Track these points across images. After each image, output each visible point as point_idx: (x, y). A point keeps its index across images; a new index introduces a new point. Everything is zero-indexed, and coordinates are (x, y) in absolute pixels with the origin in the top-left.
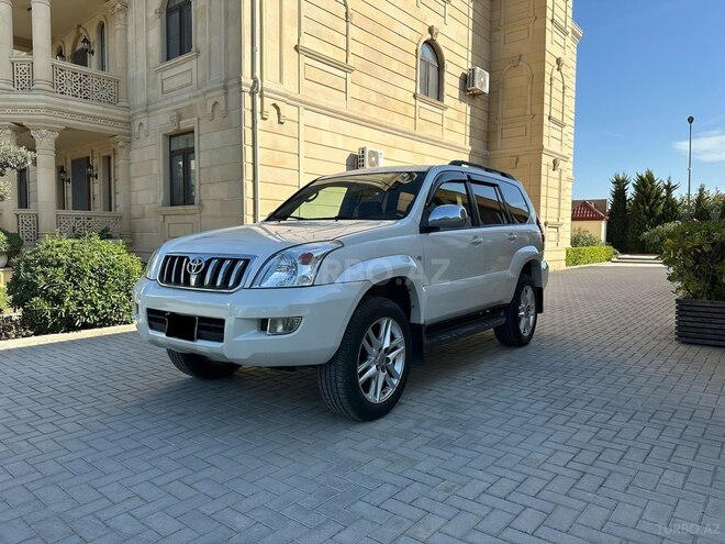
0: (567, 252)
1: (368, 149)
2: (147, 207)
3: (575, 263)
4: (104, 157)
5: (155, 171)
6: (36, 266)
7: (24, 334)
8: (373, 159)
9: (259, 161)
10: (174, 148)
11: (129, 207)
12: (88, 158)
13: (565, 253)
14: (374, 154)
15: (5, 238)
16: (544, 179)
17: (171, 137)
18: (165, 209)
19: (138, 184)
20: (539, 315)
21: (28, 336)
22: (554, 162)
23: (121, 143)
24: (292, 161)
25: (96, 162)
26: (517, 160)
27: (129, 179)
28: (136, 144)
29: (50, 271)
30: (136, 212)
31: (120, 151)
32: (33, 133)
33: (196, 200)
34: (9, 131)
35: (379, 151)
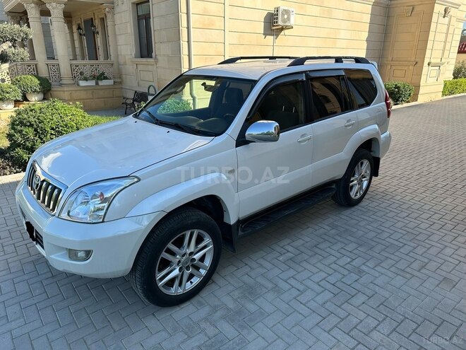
0: (445, 85)
1: (282, 8)
2: (127, 57)
3: (451, 93)
4: (101, 18)
5: (129, 31)
6: (18, 125)
7: (15, 171)
8: (286, 16)
9: (192, 25)
10: (140, 13)
11: (117, 56)
12: (92, 19)
13: (443, 86)
14: (287, 12)
15: (39, 82)
16: (433, 26)
17: (137, 4)
18: (136, 60)
19: (121, 40)
20: (374, 178)
21: (17, 172)
22: (446, 11)
23: (107, 9)
24: (219, 23)
25: (97, 23)
26: (413, 9)
27: (115, 35)
28: (117, 9)
29: (25, 130)
30: (121, 61)
31: (108, 15)
32: (47, 5)
33: (153, 54)
34: (33, 5)
35: (291, 9)
